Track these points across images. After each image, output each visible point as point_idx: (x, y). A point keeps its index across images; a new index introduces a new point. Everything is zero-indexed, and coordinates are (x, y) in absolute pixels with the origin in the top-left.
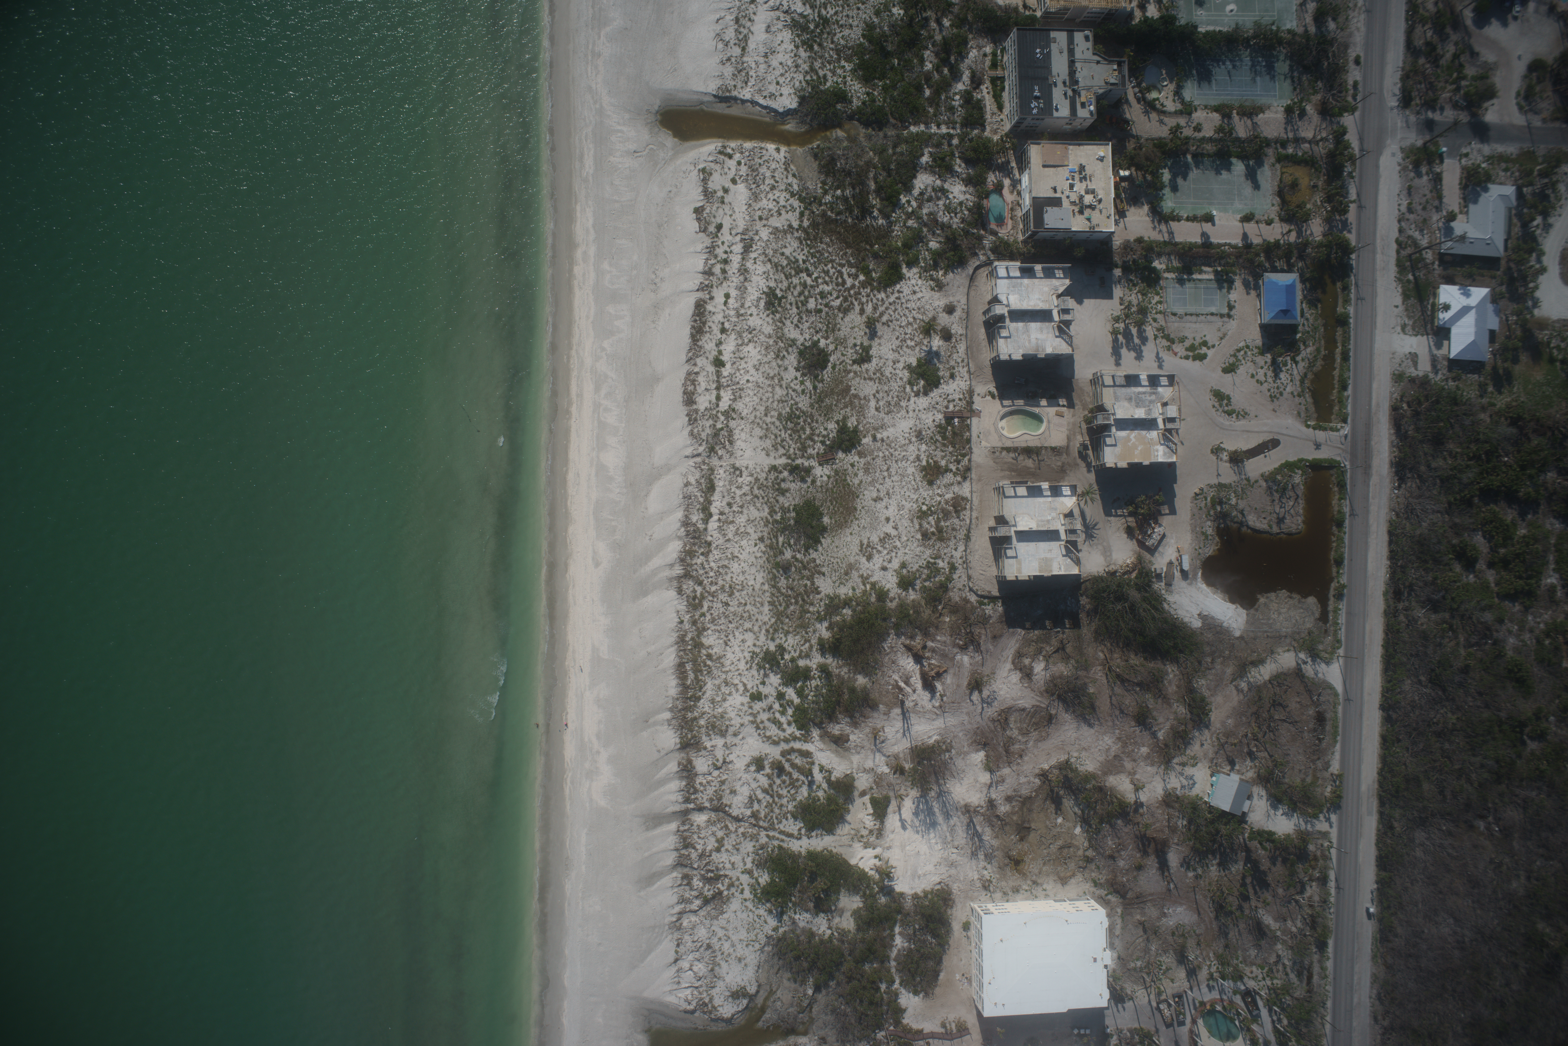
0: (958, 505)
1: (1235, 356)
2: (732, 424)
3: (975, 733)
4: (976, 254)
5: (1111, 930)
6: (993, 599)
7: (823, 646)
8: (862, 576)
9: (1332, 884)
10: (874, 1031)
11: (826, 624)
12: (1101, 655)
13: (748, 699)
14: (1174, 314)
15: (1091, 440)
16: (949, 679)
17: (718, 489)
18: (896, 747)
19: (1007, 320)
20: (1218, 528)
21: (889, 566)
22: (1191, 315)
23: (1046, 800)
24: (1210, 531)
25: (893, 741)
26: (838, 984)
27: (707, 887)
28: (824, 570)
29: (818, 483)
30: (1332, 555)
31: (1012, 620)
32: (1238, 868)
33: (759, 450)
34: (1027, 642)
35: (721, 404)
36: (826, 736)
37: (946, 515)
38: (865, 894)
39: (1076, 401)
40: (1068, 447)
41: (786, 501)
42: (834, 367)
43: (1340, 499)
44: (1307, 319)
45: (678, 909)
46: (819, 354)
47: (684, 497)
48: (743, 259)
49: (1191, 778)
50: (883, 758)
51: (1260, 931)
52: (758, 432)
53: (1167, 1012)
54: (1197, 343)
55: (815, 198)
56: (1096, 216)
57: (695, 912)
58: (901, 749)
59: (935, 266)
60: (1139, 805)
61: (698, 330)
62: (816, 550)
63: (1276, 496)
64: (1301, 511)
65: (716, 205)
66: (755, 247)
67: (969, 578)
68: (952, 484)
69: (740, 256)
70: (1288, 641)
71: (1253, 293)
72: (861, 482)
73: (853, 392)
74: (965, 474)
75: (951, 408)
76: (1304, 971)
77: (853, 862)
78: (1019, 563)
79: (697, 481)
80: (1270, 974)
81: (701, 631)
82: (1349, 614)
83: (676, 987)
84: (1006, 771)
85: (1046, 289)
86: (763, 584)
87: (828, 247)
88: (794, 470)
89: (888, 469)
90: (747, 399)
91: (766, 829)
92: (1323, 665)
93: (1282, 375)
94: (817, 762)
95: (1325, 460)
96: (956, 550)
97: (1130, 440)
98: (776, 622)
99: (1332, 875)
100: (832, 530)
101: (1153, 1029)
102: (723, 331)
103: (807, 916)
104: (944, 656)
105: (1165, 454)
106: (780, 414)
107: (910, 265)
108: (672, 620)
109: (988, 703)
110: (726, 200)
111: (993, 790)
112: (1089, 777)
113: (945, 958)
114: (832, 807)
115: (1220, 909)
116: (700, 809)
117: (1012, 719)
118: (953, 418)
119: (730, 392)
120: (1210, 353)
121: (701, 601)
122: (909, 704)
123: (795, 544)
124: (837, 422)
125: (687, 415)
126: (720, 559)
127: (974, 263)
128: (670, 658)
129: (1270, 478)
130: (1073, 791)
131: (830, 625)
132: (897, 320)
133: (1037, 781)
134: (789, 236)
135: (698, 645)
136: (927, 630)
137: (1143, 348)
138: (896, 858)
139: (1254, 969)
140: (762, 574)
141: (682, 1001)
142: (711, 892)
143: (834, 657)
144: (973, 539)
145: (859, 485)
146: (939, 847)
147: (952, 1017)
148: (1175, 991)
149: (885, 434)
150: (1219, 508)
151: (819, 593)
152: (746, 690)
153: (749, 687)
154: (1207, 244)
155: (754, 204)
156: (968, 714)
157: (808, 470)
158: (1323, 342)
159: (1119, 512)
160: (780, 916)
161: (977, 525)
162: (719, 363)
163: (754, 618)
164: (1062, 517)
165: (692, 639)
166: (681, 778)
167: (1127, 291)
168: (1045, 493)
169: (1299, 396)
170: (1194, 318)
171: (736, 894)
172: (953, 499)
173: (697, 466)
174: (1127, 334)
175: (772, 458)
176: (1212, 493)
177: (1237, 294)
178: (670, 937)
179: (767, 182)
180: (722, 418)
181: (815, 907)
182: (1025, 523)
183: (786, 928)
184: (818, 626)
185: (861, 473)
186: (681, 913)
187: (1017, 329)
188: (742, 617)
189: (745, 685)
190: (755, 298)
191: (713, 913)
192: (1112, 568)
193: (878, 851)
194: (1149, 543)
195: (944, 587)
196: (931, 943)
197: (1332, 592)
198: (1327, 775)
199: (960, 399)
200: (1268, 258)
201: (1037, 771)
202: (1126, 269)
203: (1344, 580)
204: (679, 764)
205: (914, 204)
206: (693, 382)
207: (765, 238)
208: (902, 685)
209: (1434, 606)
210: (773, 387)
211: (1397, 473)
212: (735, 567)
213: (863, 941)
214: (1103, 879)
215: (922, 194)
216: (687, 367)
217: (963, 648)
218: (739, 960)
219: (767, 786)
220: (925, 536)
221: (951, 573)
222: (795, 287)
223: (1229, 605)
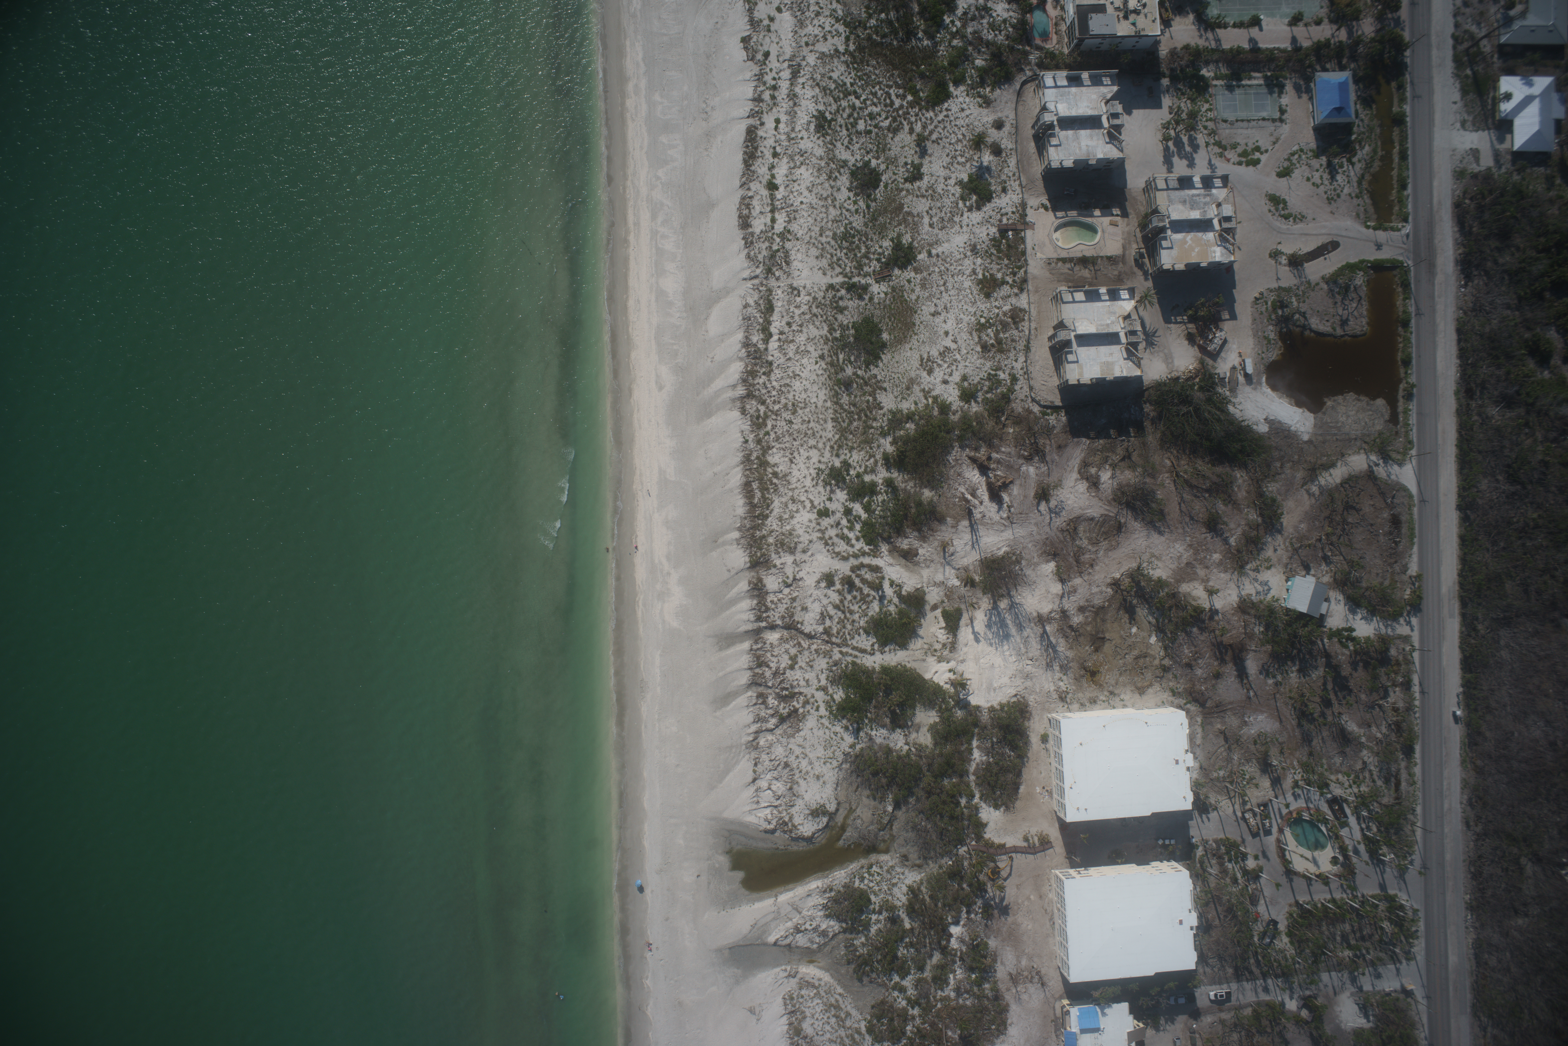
0: (1016, 316)
1: (1289, 160)
2: (788, 245)
3: (1045, 543)
4: (1022, 70)
5: (1192, 738)
6: (1055, 409)
7: (888, 461)
8: (923, 390)
9: (1416, 689)
10: (956, 847)
11: (889, 439)
12: (1168, 462)
13: (815, 516)
14: (1225, 121)
15: (1147, 248)
16: (1015, 490)
17: (777, 310)
18: (965, 560)
19: (1057, 129)
20: (1280, 332)
21: (950, 379)
22: (1242, 121)
23: (1119, 609)
24: (1272, 336)
25: (962, 553)
26: (918, 800)
27: (782, 705)
28: (885, 385)
29: (876, 300)
30: (1400, 356)
31: (1076, 430)
32: (1317, 674)
33: (815, 270)
34: (1092, 452)
35: (776, 226)
36: (895, 550)
37: (1005, 326)
38: (940, 708)
39: (1130, 210)
40: (1124, 255)
41: (845, 319)
42: (886, 186)
43: (1405, 299)
44: (1362, 120)
45: (754, 728)
46: (871, 174)
47: (744, 319)
48: (792, 84)
49: (1266, 584)
50: (953, 571)
51: (1344, 739)
52: (814, 252)
53: (1252, 821)
54: (1249, 149)
55: (860, 22)
56: (1141, 21)
57: (771, 731)
58: (971, 561)
59: (982, 83)
60: (1214, 612)
61: (751, 155)
62: (877, 366)
63: (1339, 298)
64: (1365, 313)
65: (762, 34)
66: (802, 73)
67: (1031, 388)
68: (1009, 296)
69: (788, 82)
70: (1358, 443)
71: (1305, 97)
72: (918, 297)
73: (906, 209)
74: (1022, 285)
75: (1005, 221)
76: (1391, 778)
77: (927, 676)
78: (1081, 368)
79: (756, 303)
80: (1357, 782)
81: (766, 449)
82: (1420, 414)
83: (755, 806)
84: (1078, 581)
85: (1094, 97)
86: (825, 401)
87: (875, 69)
88: (851, 288)
89: (944, 284)
90: (802, 221)
91: (838, 645)
92: (1396, 467)
93: (1339, 177)
94: (887, 577)
95: (1387, 261)
96: (1016, 361)
97: (1186, 242)
98: (840, 439)
99: (1416, 679)
100: (892, 345)
101: (1239, 839)
102: (775, 155)
103: (884, 732)
104: (1009, 467)
105: (1222, 255)
106: (835, 234)
107: (957, 83)
108: (737, 440)
109: (1056, 513)
110: (772, 29)
111: (1065, 600)
112: (1160, 583)
113: (1025, 771)
114: (904, 620)
115: (1303, 715)
116: (773, 627)
117: (1081, 528)
118: (1007, 231)
119: (784, 214)
120: (1264, 158)
121: (764, 420)
122: (977, 515)
123: (856, 361)
124: (892, 240)
125: (743, 238)
126: (782, 378)
127: (1020, 79)
128: (737, 478)
129: (1332, 280)
130: (1146, 600)
131: (894, 439)
132: (947, 138)
133: (1109, 590)
134: (835, 60)
135: (763, 464)
136: (990, 441)
137: (1195, 155)
138: (969, 670)
139: (1340, 776)
140: (824, 391)
141: (762, 820)
142: (787, 710)
143: (899, 471)
144: (1033, 349)
145: (916, 300)
146: (1014, 659)
147: (1034, 831)
148: (1260, 801)
149: (940, 250)
150: (1280, 312)
151: (881, 408)
152: (813, 506)
153: (816, 503)
154: (1255, 49)
155: (800, 31)
156: (1036, 524)
157: (865, 288)
158: (1379, 143)
159: (1179, 319)
160: (856, 732)
161: (1036, 336)
162: (772, 186)
163: (818, 435)
164: (1121, 320)
165: (758, 458)
166: (752, 597)
167: (1176, 100)
168: (1103, 298)
169: (1357, 197)
170: (1245, 124)
171: (812, 711)
172: (1010, 310)
173: (756, 288)
174: (1178, 143)
175: (829, 277)
176: (1272, 297)
177: (1288, 98)
178: (747, 756)
179: (812, 9)
180: (778, 240)
181: (891, 722)
182: (1085, 327)
183: (863, 745)
184: (882, 441)
185: (918, 289)
186: (758, 732)
187: (1067, 137)
188: (806, 434)
189: (812, 502)
190: (805, 121)
191: (790, 731)
192: (1175, 374)
193: (952, 664)
194: (1211, 348)
195: (1006, 398)
196: (1009, 756)
197: (1401, 393)
198: (1405, 578)
199: (1013, 213)
200: (1319, 59)
201: (1109, 581)
202: (1174, 79)
203: (1413, 379)
204: (750, 583)
205: (958, 23)
206: (748, 206)
207: (812, 63)
208: (969, 497)
209: (1507, 402)
210: (827, 208)
211: (1463, 271)
212: (797, 385)
213: (941, 755)
214: (1181, 688)
215: (965, 14)
216: (741, 192)
217: (1029, 459)
218: (818, 778)
219: (838, 602)
220: (985, 348)
221: (1012, 384)
222: (844, 110)
223: (1296, 409)
